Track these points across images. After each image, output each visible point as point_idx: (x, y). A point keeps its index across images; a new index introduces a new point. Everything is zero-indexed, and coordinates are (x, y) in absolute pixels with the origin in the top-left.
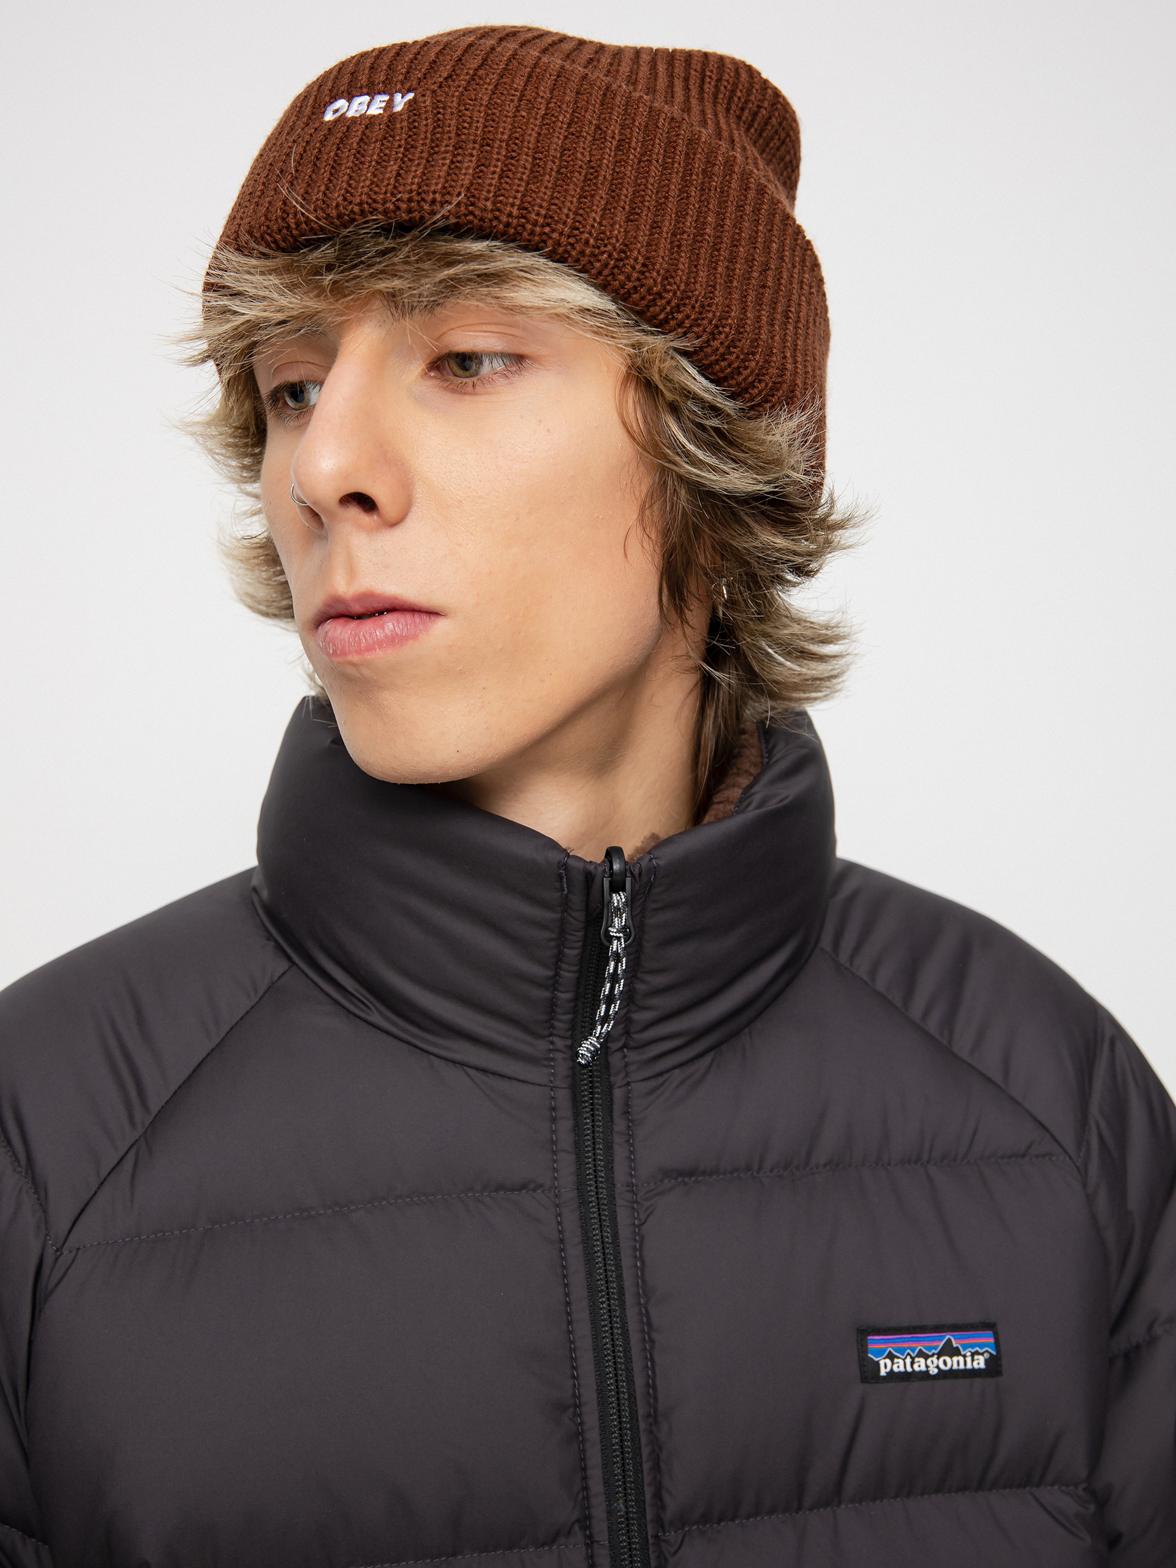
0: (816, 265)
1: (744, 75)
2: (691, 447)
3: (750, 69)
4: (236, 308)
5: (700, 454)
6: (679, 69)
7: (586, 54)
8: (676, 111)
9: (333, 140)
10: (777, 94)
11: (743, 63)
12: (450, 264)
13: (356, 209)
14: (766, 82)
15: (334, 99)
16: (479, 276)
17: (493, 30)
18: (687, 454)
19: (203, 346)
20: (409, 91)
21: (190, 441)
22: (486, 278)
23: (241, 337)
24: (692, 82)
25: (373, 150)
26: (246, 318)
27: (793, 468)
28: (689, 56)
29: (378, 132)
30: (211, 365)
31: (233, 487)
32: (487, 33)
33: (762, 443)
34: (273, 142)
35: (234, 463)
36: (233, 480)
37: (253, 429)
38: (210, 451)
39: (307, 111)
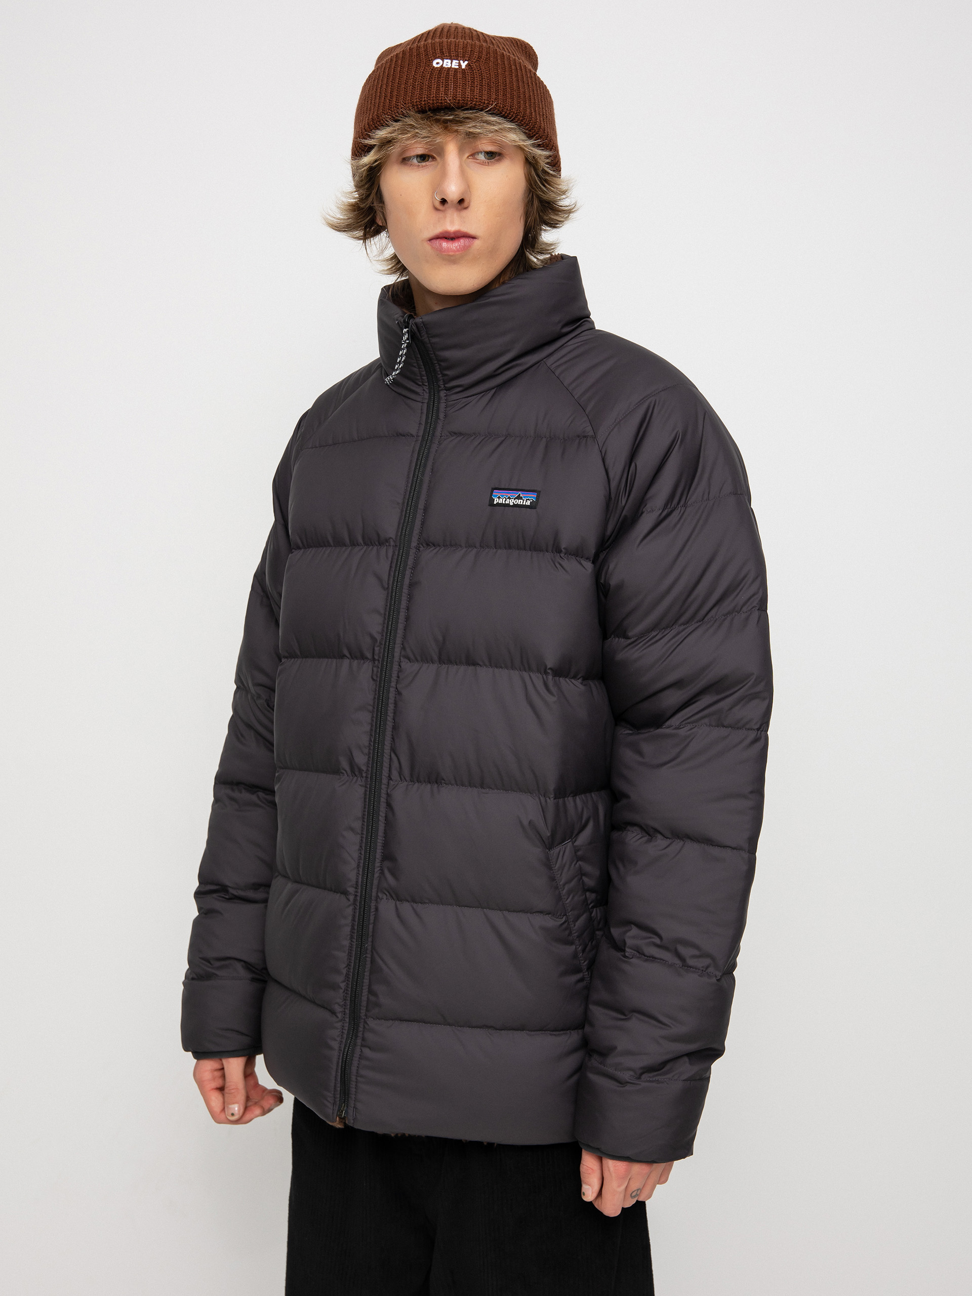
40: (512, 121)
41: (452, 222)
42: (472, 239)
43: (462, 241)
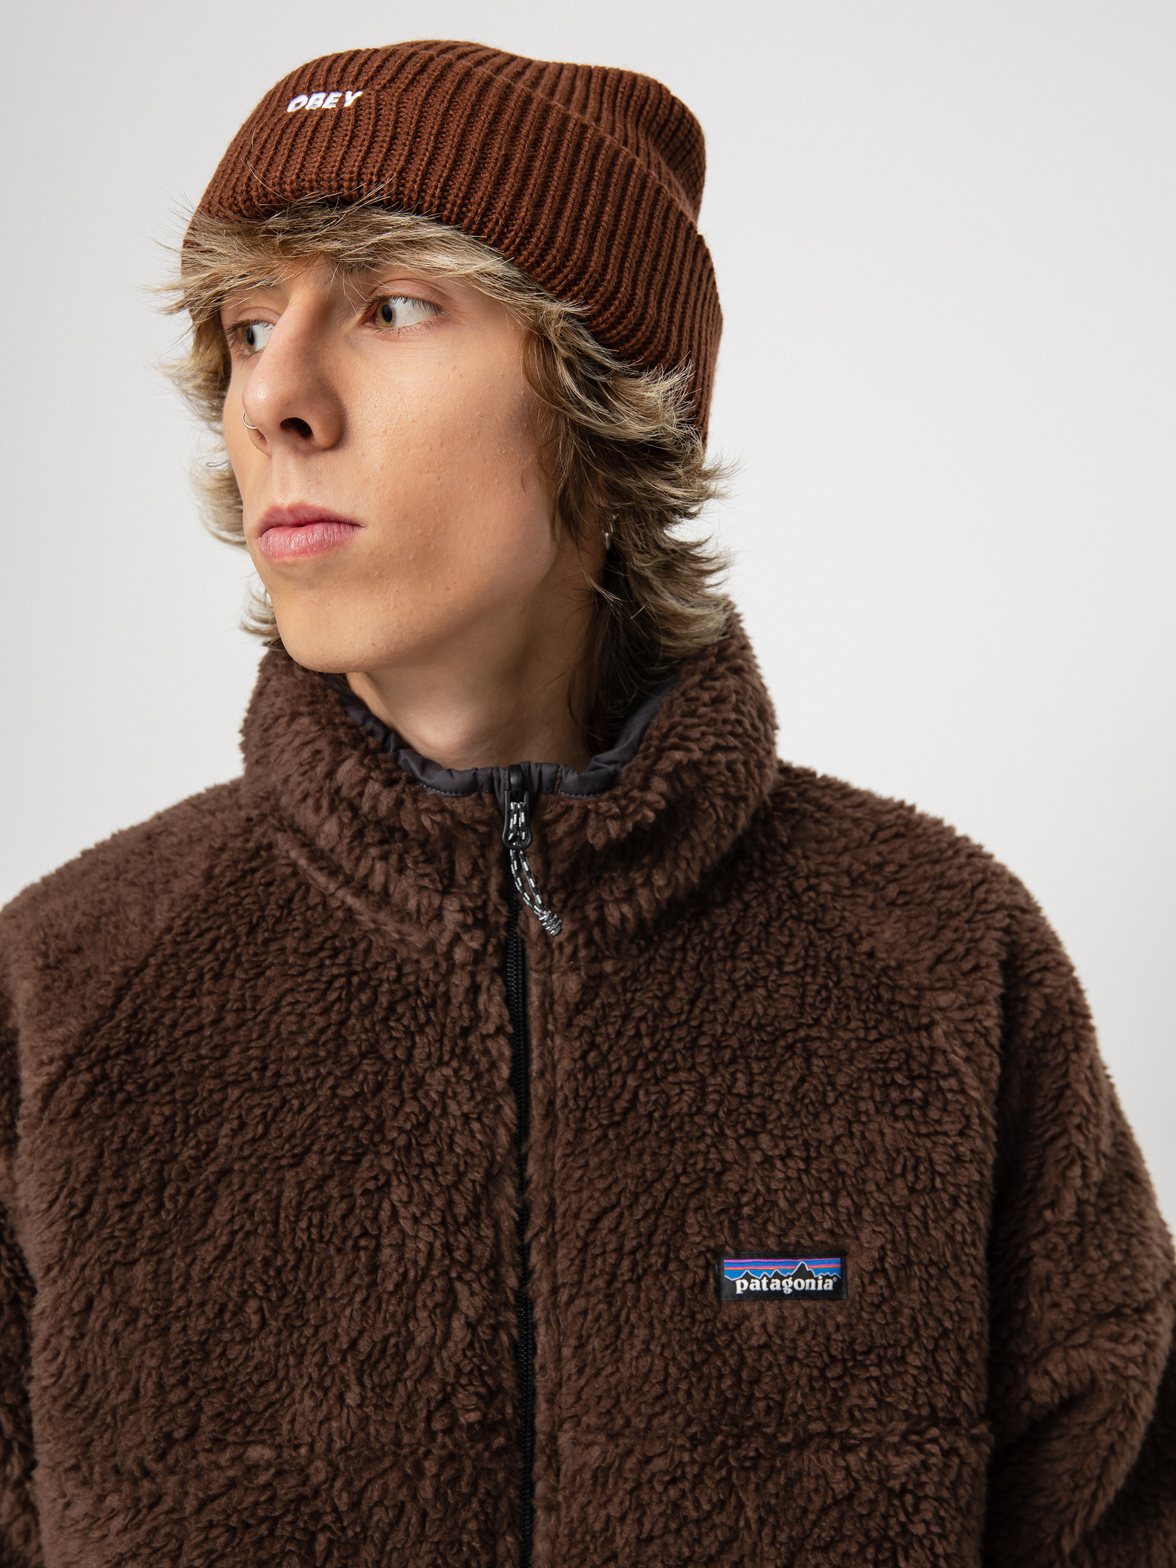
0: (707, 257)
1: (653, 92)
2: (582, 397)
3: (660, 88)
4: (205, 263)
5: (589, 404)
6: (595, 84)
7: (512, 68)
8: (587, 119)
9: (292, 129)
10: (684, 109)
11: (655, 82)
12: (380, 232)
13: (307, 184)
14: (674, 99)
15: (295, 95)
16: (407, 242)
17: (437, 43)
18: (579, 402)
19: (180, 296)
20: (358, 90)
21: (168, 384)
22: (411, 243)
23: (207, 287)
24: (606, 96)
25: (323, 136)
26: (212, 271)
27: (667, 421)
28: (605, 73)
29: (329, 123)
30: (185, 314)
31: (203, 424)
32: (429, 45)
33: (642, 398)
34: (246, 129)
35: (205, 403)
36: (204, 418)
37: (221, 373)
38: (185, 392)
39: (274, 104)
40: (439, 221)
41: (285, 486)
42: (348, 528)
43: (319, 529)
